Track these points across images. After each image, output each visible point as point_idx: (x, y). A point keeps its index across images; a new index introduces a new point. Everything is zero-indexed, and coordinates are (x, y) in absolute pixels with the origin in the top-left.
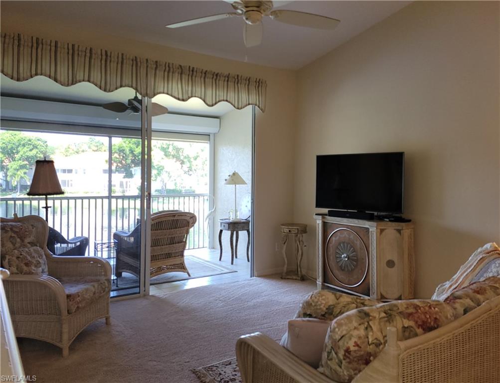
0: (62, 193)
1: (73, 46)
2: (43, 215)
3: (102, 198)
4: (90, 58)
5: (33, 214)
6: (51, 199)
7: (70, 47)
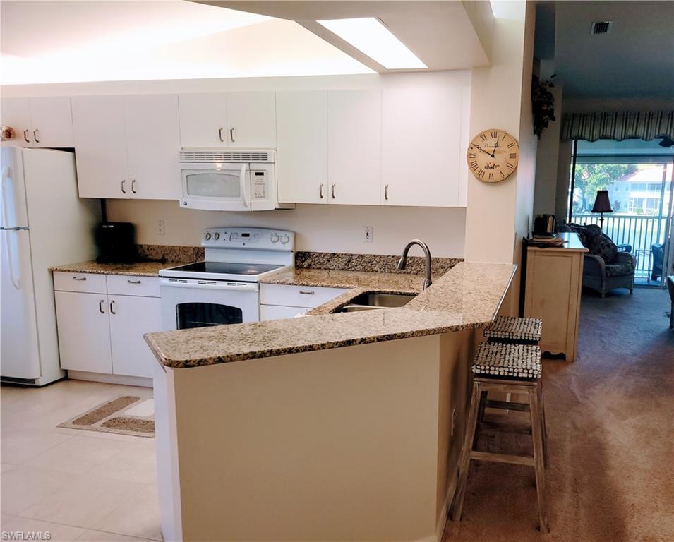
0: (611, 211)
1: (627, 113)
2: (599, 225)
3: (653, 218)
4: (638, 119)
5: (593, 223)
6: (605, 216)
7: (625, 113)
